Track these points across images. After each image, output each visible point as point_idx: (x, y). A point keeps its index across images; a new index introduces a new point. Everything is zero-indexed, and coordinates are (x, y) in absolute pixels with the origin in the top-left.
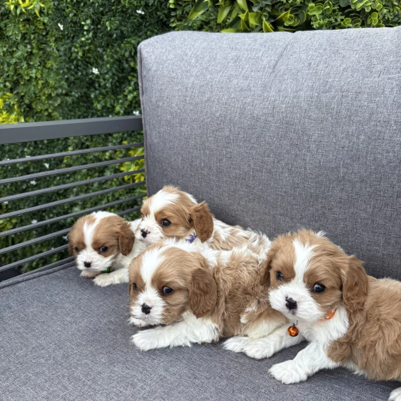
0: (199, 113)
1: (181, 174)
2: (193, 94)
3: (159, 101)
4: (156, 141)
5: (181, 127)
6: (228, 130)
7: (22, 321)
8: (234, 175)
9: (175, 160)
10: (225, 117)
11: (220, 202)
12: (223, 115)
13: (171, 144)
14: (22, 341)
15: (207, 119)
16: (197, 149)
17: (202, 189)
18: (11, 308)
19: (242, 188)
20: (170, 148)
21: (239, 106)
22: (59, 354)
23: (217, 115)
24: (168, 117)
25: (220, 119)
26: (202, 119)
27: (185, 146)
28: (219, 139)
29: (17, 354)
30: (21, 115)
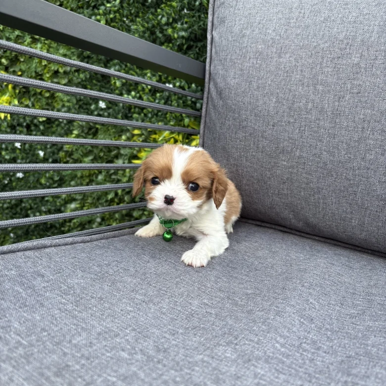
0: (310, 37)
1: (271, 123)
2: (301, 15)
3: (247, 28)
4: (233, 82)
5: (280, 57)
6: (358, 55)
7: (66, 294)
8: (362, 117)
9: (265, 103)
10: (354, 38)
11: (331, 158)
12: (350, 37)
13: (260, 81)
14: (75, 322)
15: (323, 43)
16: (303, 84)
17: (303, 142)
18: (43, 276)
19: (373, 134)
20: (258, 88)
21: (377, 23)
22: (149, 345)
23: (341, 37)
24: (260, 47)
25: (345, 41)
26: (315, 44)
27: (283, 83)
28: (341, 69)
29: (74, 342)
30: (14, 98)
